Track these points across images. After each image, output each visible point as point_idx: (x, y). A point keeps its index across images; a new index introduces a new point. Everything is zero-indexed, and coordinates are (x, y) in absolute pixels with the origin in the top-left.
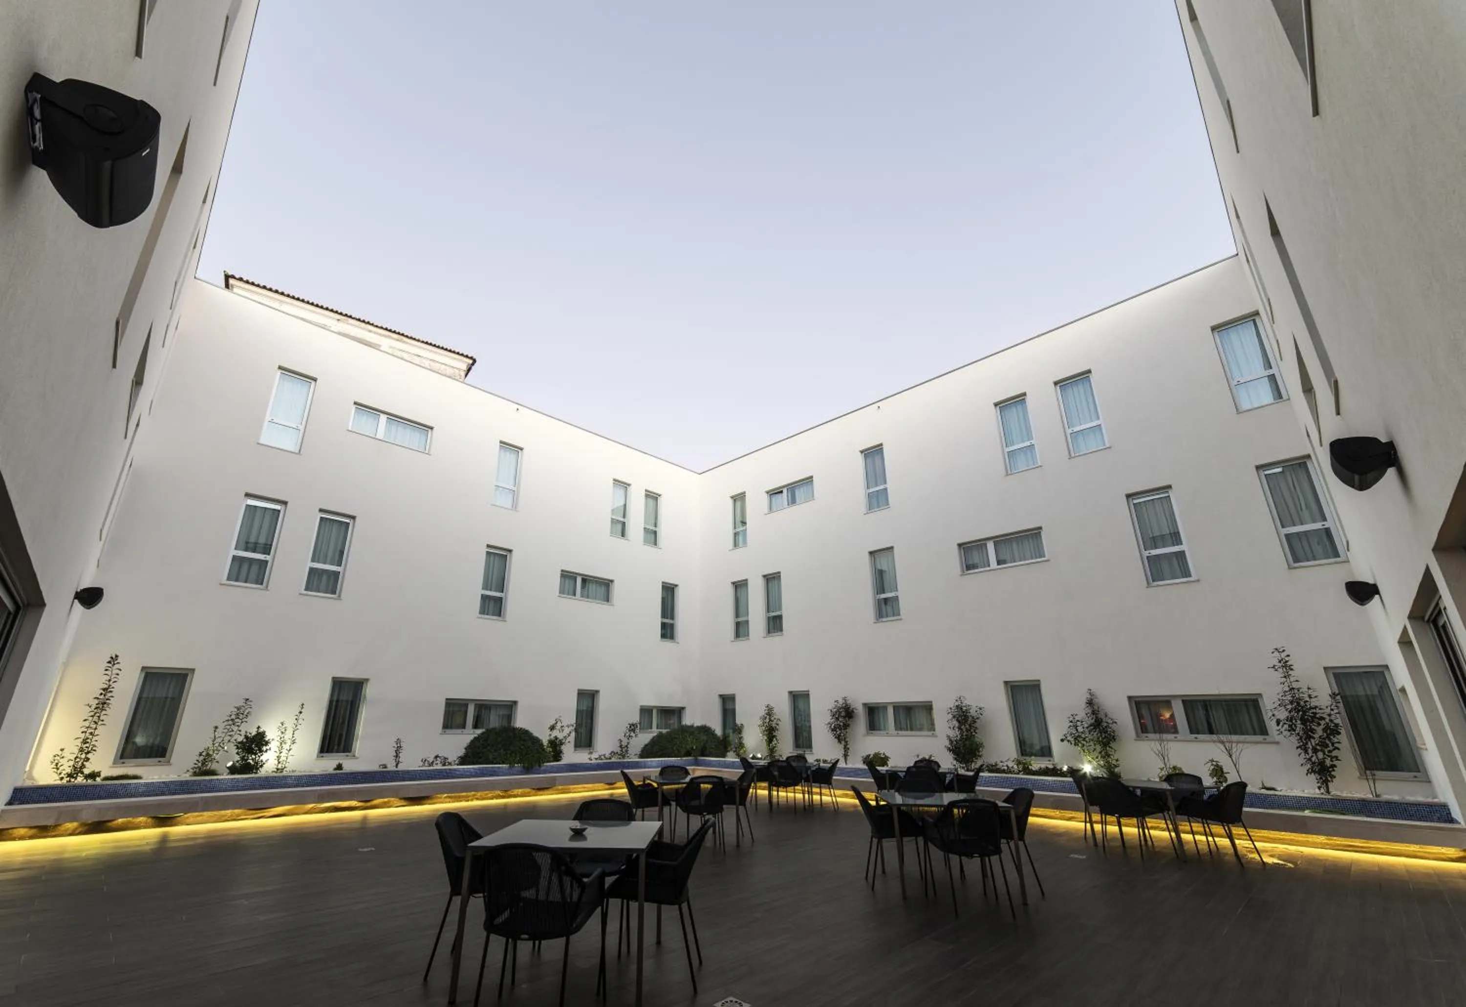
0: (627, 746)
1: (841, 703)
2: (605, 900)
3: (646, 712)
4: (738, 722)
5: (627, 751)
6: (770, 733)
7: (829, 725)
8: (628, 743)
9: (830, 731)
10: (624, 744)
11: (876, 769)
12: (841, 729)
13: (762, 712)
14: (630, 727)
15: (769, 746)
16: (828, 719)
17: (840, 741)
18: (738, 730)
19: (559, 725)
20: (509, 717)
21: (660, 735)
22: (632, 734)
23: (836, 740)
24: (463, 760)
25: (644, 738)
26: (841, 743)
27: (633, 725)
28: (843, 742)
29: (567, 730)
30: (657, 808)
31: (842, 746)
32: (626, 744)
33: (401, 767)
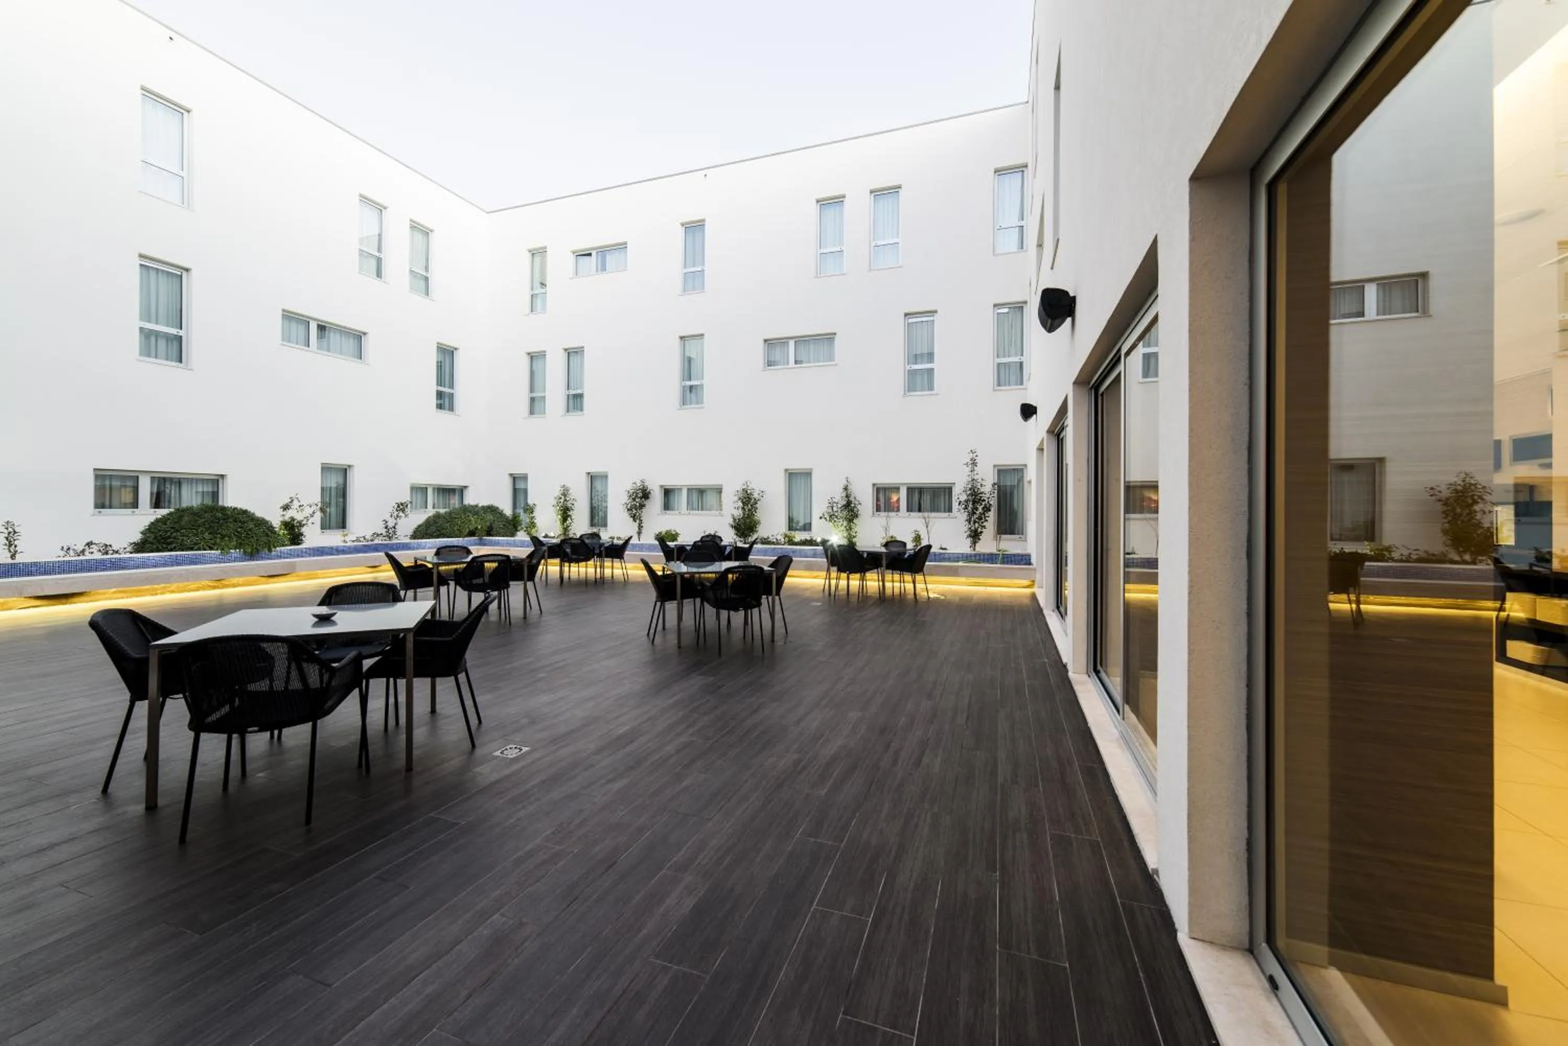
0: (394, 527)
1: (639, 485)
2: (364, 681)
3: (420, 490)
4: (530, 502)
5: (394, 532)
6: (565, 514)
7: (625, 506)
8: (396, 524)
9: (626, 510)
10: (390, 525)
11: (666, 544)
12: (636, 509)
13: (557, 492)
14: (398, 507)
15: (563, 524)
16: (625, 499)
17: (635, 520)
18: (530, 510)
19: (296, 504)
20: (215, 495)
21: (437, 516)
22: (401, 514)
23: (632, 519)
24: (139, 547)
25: (417, 518)
26: (635, 521)
27: (402, 504)
28: (638, 521)
29: (308, 511)
30: (432, 589)
31: (636, 524)
32: (393, 525)
33: (19, 559)
